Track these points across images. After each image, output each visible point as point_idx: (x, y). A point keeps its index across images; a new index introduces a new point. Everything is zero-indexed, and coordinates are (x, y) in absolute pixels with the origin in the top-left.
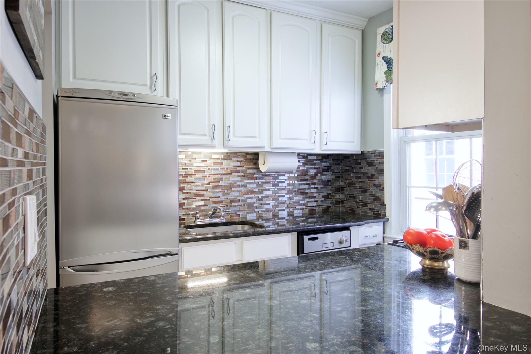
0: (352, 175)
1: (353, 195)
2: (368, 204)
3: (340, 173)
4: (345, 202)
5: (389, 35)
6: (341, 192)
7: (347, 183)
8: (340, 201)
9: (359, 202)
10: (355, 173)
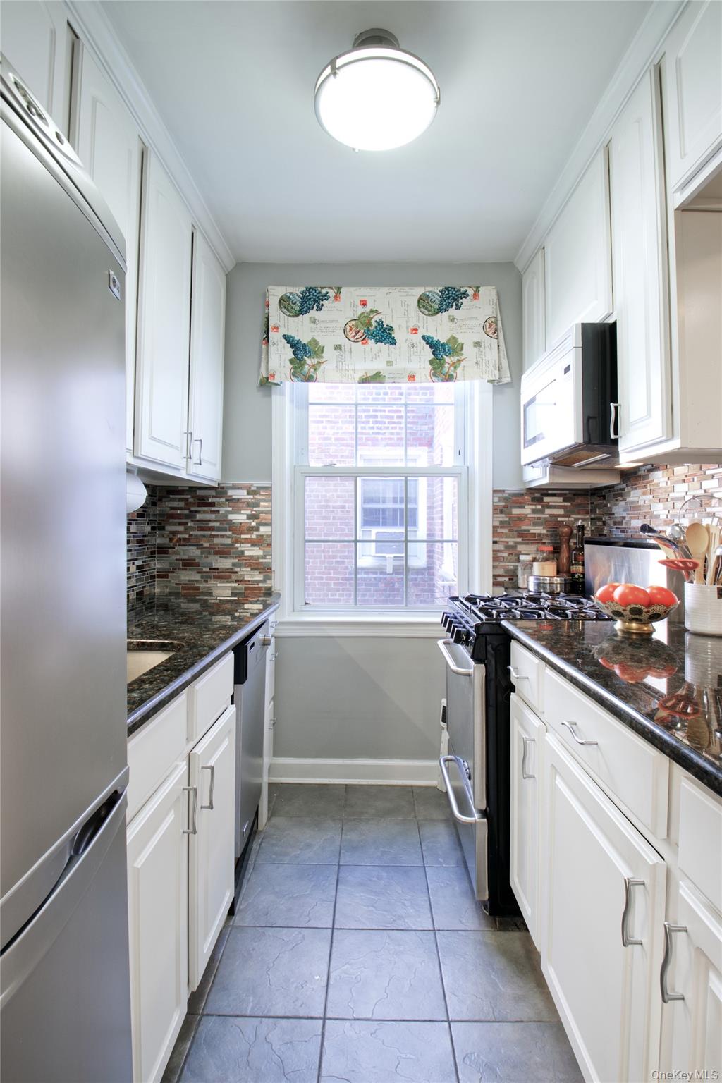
0: (189, 525)
1: (195, 560)
2: (232, 574)
3: (155, 520)
4: (169, 574)
5: (295, 304)
6: (158, 557)
7: (175, 540)
8: (156, 573)
9: (209, 572)
10: (198, 521)
